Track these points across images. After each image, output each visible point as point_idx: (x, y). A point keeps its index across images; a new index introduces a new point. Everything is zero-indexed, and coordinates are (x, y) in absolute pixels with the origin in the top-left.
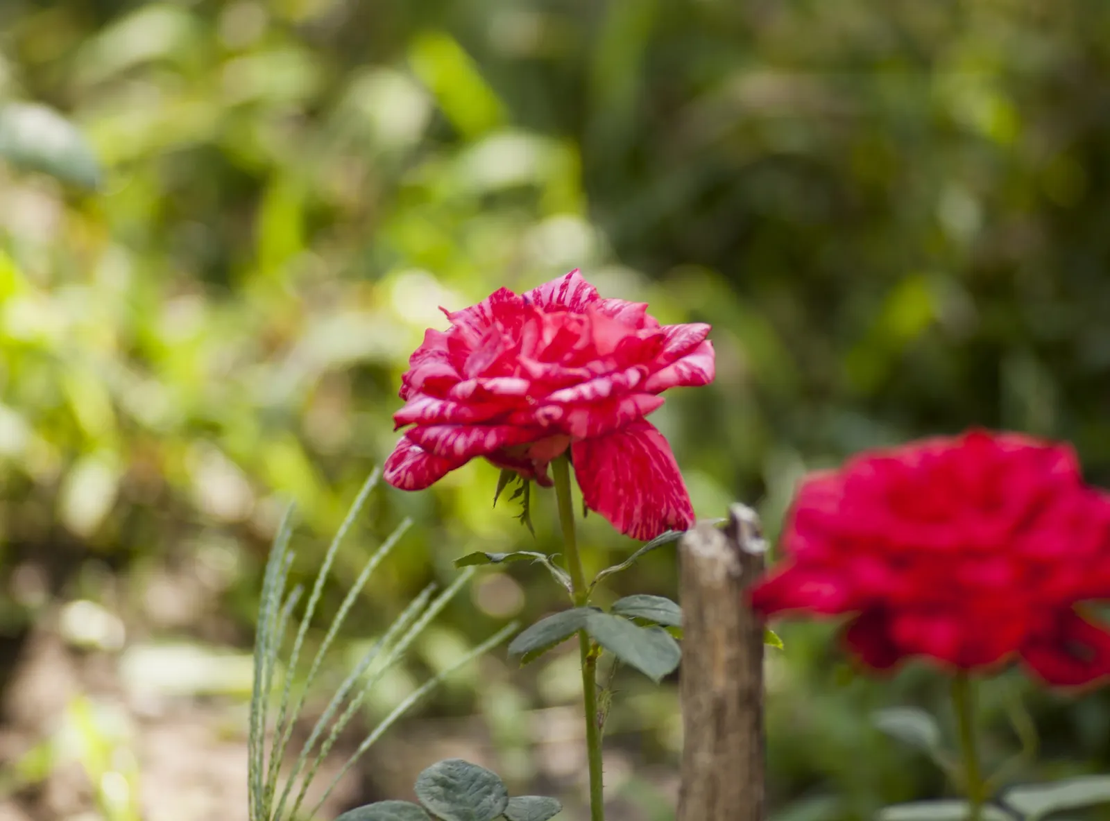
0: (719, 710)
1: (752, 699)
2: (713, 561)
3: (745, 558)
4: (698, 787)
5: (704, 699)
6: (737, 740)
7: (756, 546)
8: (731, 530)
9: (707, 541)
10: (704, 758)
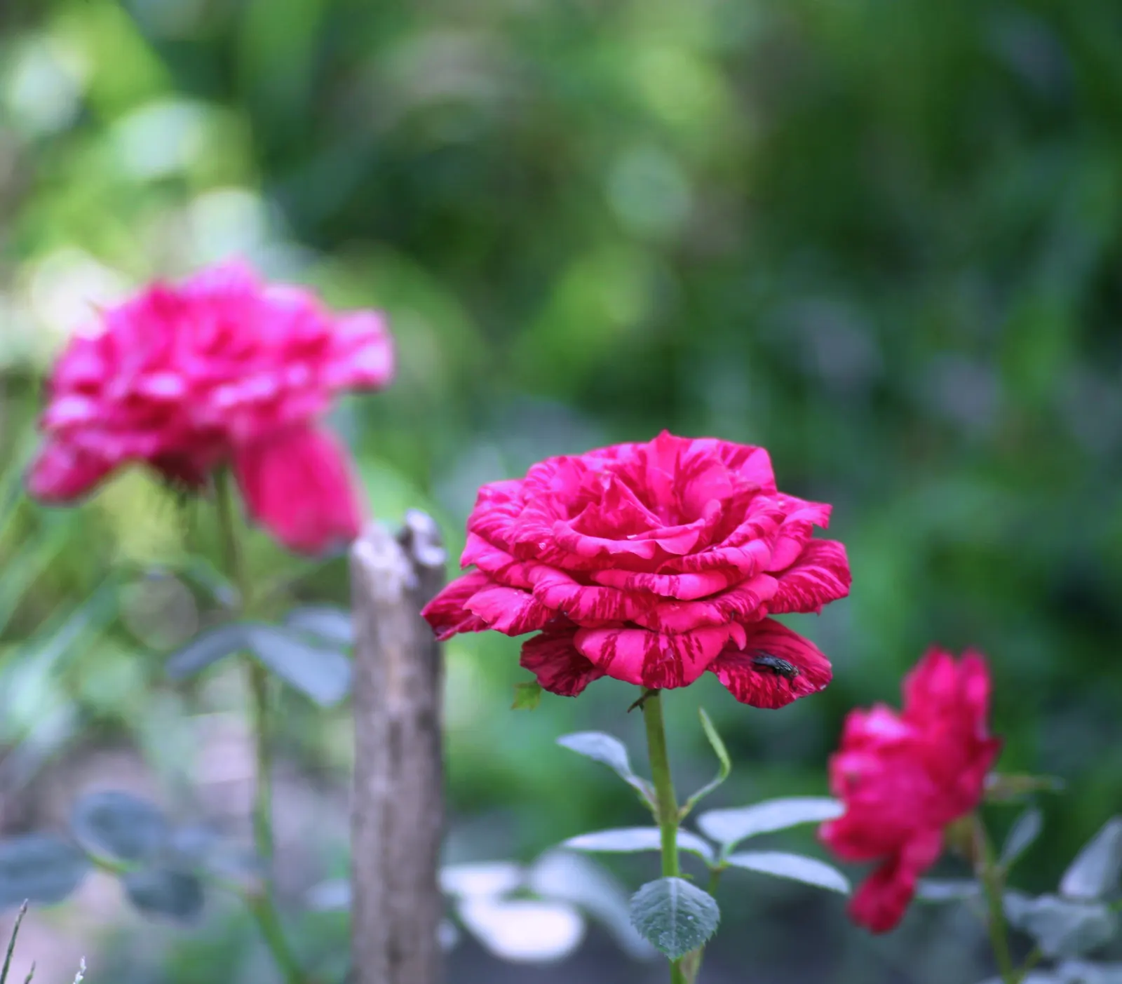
0: (395, 733)
1: (429, 721)
2: (386, 574)
3: (421, 570)
4: (373, 817)
5: (379, 723)
6: (415, 765)
7: (431, 556)
8: (406, 540)
9: (379, 550)
10: (380, 785)
